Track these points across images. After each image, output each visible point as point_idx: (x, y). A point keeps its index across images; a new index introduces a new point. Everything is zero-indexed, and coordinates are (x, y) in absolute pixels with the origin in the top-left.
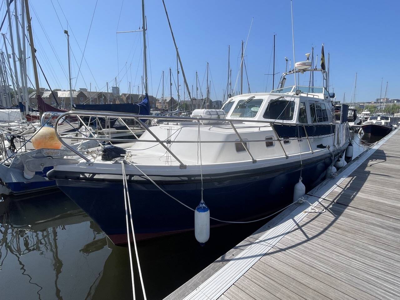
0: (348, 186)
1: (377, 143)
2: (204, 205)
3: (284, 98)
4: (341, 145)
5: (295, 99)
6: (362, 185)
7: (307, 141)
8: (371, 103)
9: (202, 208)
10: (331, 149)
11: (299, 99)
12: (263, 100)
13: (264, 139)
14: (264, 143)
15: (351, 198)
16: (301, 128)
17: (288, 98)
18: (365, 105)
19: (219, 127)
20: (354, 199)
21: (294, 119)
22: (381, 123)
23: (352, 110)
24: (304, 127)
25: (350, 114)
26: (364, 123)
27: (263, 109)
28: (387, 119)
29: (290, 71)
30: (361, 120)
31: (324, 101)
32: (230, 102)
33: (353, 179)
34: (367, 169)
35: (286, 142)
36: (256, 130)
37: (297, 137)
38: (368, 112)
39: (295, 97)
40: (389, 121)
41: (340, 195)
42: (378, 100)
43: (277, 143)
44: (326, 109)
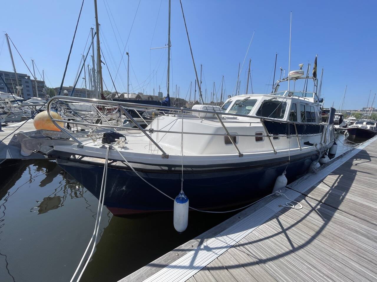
0: (335, 185)
1: (363, 144)
2: (183, 196)
3: (276, 99)
4: (327, 144)
5: (287, 100)
6: (350, 185)
7: (297, 138)
8: (357, 111)
9: (181, 199)
10: (319, 147)
11: (291, 100)
12: (257, 100)
13: (254, 134)
14: (254, 138)
15: (340, 199)
16: (292, 125)
17: (280, 99)
18: (351, 112)
19: (213, 121)
20: (344, 201)
21: (284, 117)
22: (367, 127)
23: (339, 115)
24: (295, 125)
25: (336, 118)
26: (350, 127)
27: (257, 108)
28: (373, 124)
29: (284, 79)
30: (346, 124)
31: (314, 104)
32: (228, 102)
33: (340, 178)
34: (353, 168)
35: (275, 138)
36: (248, 125)
37: (287, 134)
38: (355, 118)
39: (287, 99)
40: (375, 126)
41: (328, 195)
42: (364, 109)
43: (266, 139)
44: (315, 112)
